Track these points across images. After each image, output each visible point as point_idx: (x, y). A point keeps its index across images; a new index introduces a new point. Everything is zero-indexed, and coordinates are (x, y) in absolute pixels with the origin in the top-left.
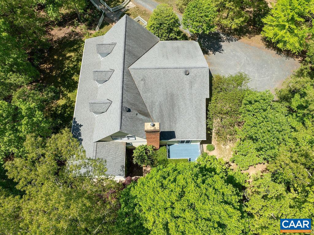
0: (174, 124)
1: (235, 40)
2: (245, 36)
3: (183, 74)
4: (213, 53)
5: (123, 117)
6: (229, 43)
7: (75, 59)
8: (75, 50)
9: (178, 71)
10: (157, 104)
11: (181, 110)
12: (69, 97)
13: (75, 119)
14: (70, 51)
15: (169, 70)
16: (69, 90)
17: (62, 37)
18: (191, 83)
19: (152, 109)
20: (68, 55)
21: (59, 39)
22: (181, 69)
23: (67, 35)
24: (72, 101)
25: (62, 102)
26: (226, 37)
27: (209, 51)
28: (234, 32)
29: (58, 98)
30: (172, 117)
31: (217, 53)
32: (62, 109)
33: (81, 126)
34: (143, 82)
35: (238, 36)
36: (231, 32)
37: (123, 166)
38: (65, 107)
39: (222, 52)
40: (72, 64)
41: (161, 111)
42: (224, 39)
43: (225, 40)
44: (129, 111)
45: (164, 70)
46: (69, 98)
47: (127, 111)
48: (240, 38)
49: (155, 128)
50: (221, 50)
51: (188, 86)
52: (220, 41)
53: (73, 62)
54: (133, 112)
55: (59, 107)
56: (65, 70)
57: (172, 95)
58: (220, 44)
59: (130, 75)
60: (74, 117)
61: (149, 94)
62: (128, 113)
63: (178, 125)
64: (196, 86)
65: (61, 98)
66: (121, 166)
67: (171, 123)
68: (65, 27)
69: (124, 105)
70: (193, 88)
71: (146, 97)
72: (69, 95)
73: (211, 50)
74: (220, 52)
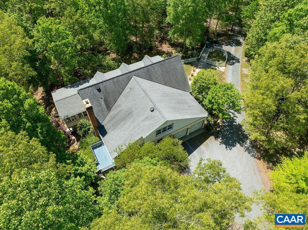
0: (112, 129)
1: (253, 156)
2: (267, 163)
3: (149, 108)
4: (221, 142)
5: (90, 88)
6: (245, 152)
9: (150, 103)
10: (120, 108)
11: (124, 126)
15: (147, 97)
18: (147, 118)
22: (152, 104)
26: (250, 146)
27: (221, 138)
28: (262, 150)
31: (224, 146)
34: (129, 90)
35: (261, 156)
36: (259, 148)
37: (68, 116)
39: (228, 149)
41: (117, 114)
42: (246, 145)
43: (245, 147)
44: (99, 90)
45: (145, 95)
47: (97, 90)
48: (259, 159)
50: (229, 147)
51: (143, 118)
52: (241, 143)
54: (100, 95)
57: (131, 113)
58: (236, 144)
59: (129, 79)
62: (97, 91)
63: (112, 132)
64: (147, 123)
66: (68, 115)
67: (112, 127)
69: (101, 85)
73: (222, 139)
74: (226, 148)
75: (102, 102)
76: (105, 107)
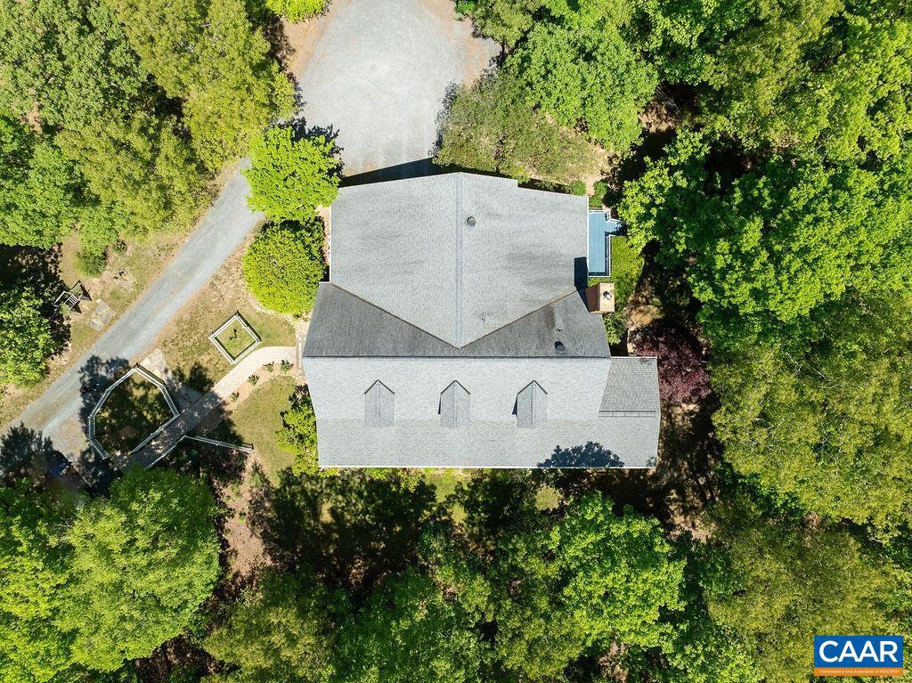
0: (562, 258)
3: (473, 231)
6: (305, 103)
7: (340, 498)
8: (313, 503)
10: (526, 290)
11: (537, 241)
12: (446, 499)
13: (540, 465)
14: (316, 514)
16: (428, 501)
17: (264, 542)
18: (491, 215)
19: (534, 301)
20: (326, 517)
21: (269, 551)
23: (259, 531)
24: (457, 491)
25: (459, 514)
29: (449, 523)
30: (550, 261)
32: (476, 511)
33: (558, 449)
34: (487, 318)
38: (470, 506)
39: (334, 131)
40: (355, 505)
46: (448, 499)
49: (611, 291)
50: (331, 133)
51: (495, 223)
53: (348, 503)
54: (559, 337)
55: (472, 518)
56: (372, 519)
57: (512, 257)
60: (536, 467)
61: (509, 305)
62: (566, 345)
63: (564, 251)
64: (495, 205)
65: (449, 516)
67: (560, 263)
68: (227, 541)
69: (551, 353)
70: (499, 211)
71: (514, 311)
72: (441, 497)
74: (336, 135)
75: (559, 323)
76: (557, 315)
